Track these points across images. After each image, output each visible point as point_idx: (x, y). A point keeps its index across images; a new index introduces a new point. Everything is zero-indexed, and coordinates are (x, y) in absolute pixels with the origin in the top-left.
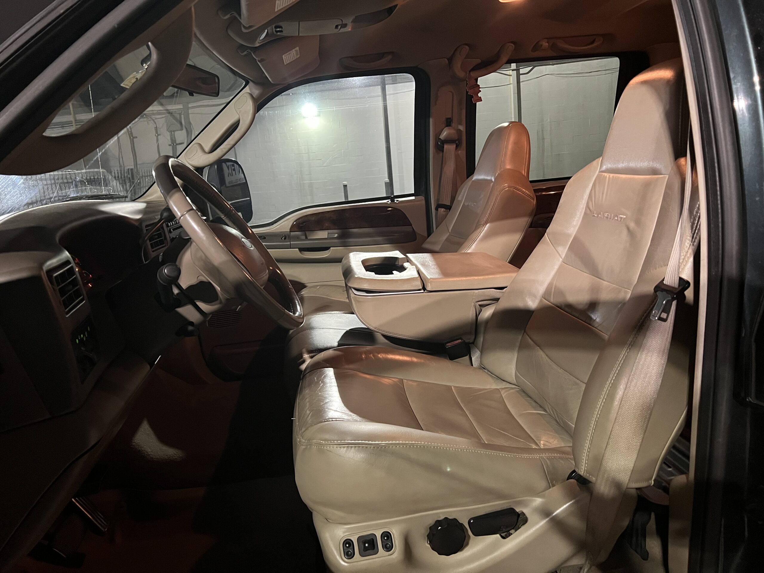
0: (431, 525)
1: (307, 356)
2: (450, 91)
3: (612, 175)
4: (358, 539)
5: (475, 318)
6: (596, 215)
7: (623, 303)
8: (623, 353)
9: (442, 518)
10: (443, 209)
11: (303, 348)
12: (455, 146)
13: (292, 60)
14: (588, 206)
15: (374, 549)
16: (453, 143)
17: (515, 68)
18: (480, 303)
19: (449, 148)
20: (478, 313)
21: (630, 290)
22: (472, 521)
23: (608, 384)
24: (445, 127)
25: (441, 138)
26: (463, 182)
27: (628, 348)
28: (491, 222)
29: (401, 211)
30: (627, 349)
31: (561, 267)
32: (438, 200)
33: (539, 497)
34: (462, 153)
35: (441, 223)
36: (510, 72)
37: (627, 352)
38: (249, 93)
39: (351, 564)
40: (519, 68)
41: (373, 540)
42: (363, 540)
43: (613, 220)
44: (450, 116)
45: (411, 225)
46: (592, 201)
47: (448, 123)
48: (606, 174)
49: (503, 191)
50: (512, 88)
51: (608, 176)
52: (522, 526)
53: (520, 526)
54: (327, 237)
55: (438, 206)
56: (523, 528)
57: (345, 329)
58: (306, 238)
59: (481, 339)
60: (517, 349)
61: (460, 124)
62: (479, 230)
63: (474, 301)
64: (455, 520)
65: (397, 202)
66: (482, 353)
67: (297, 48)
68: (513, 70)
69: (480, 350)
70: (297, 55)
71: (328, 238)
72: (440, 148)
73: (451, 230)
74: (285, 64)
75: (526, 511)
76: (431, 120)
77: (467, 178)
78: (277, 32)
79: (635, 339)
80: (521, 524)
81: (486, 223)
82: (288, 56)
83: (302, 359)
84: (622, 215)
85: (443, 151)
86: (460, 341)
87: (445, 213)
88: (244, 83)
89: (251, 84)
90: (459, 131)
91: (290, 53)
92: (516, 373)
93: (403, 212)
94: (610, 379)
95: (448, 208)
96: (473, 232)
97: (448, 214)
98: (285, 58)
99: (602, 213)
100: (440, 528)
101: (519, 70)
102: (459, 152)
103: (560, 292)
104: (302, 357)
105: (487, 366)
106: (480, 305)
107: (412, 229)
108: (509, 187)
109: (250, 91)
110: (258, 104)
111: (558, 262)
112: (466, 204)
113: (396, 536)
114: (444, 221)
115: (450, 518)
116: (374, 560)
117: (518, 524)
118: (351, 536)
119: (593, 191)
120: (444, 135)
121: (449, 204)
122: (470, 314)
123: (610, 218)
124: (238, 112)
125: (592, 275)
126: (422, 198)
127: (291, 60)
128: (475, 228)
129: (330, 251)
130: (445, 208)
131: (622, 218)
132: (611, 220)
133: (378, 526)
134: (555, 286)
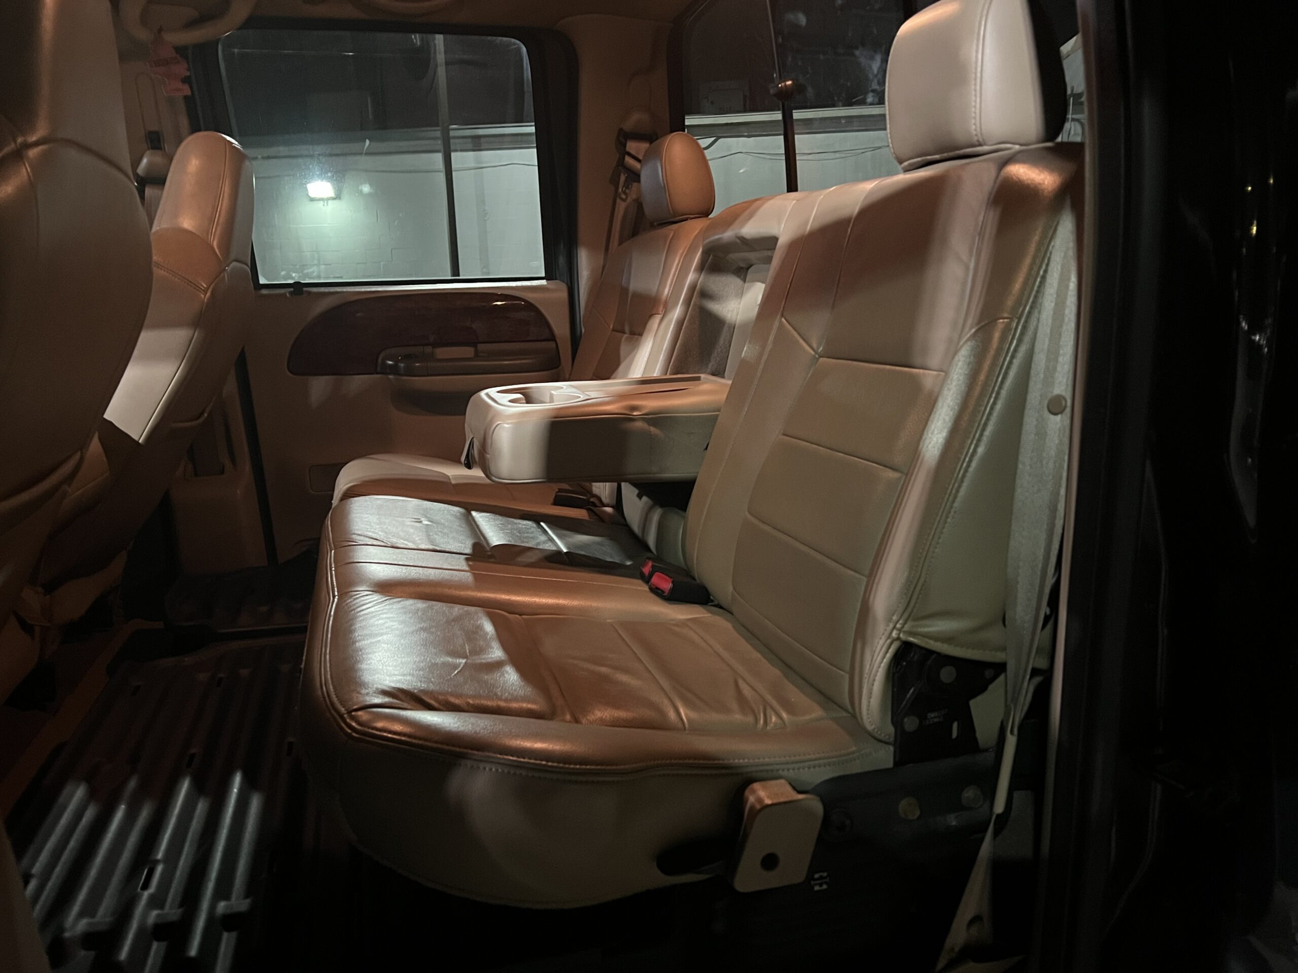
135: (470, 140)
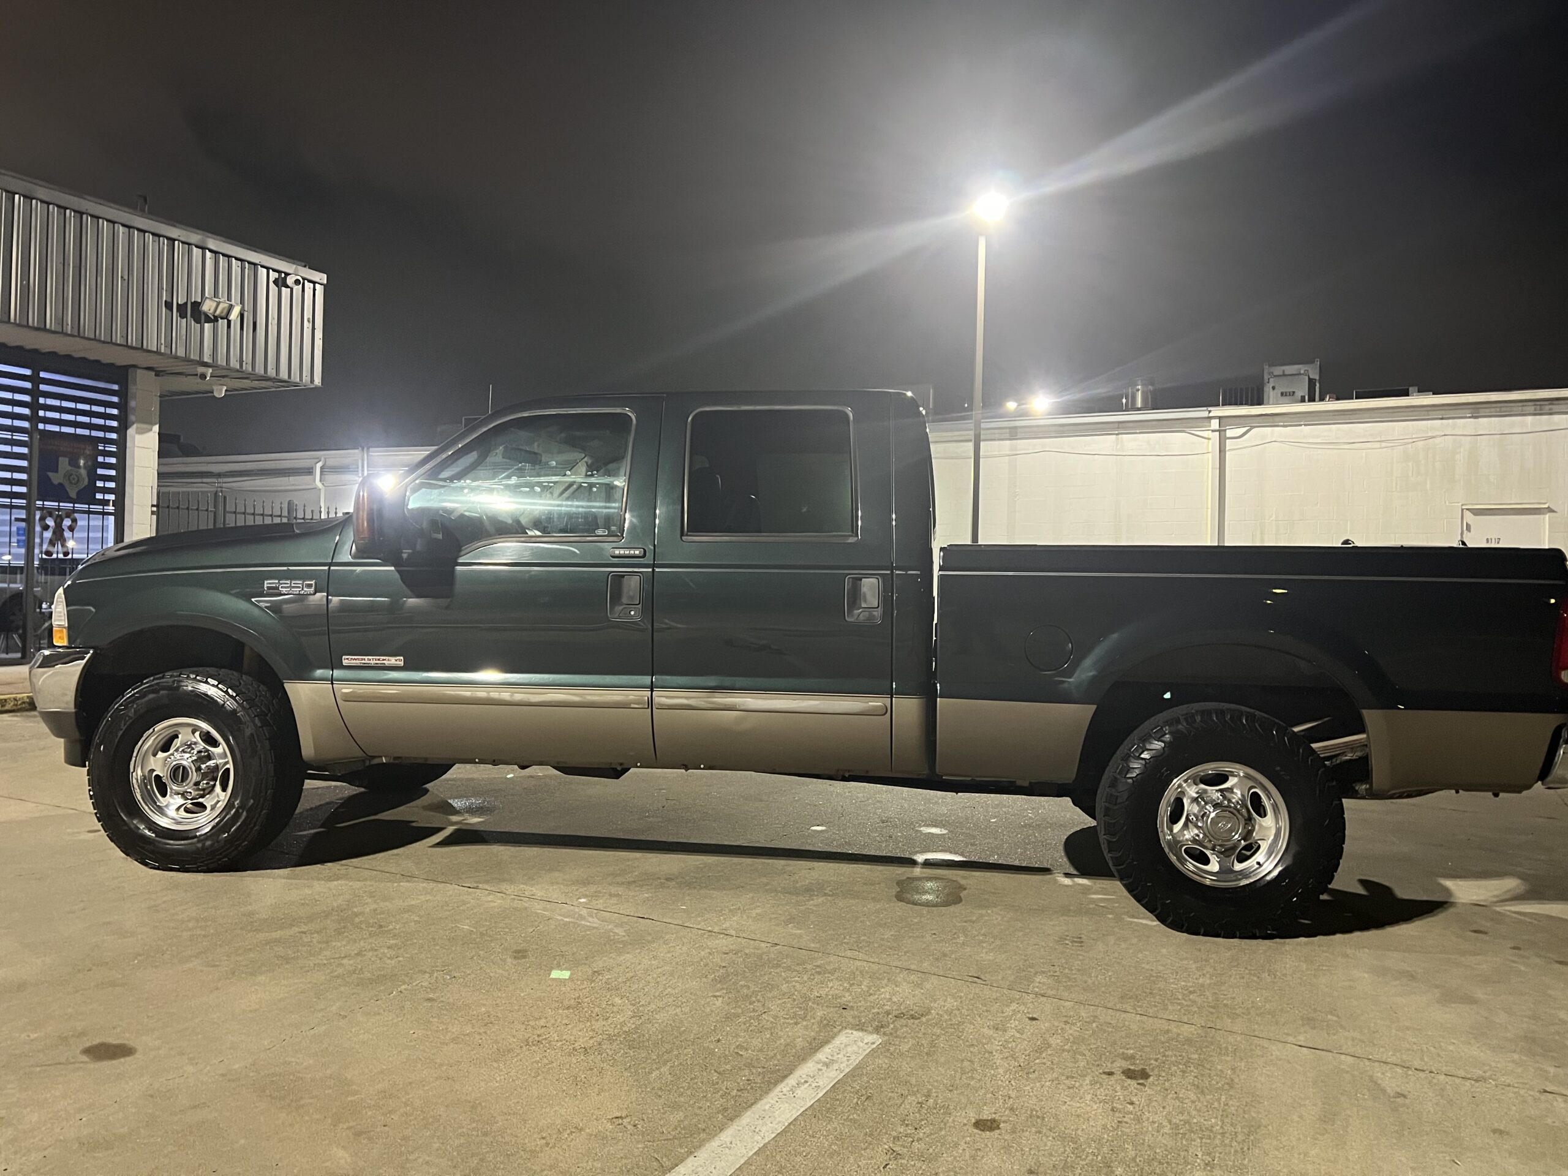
17: (1217, 427)
40: (1224, 428)
50: (1212, 459)
68: (1213, 431)
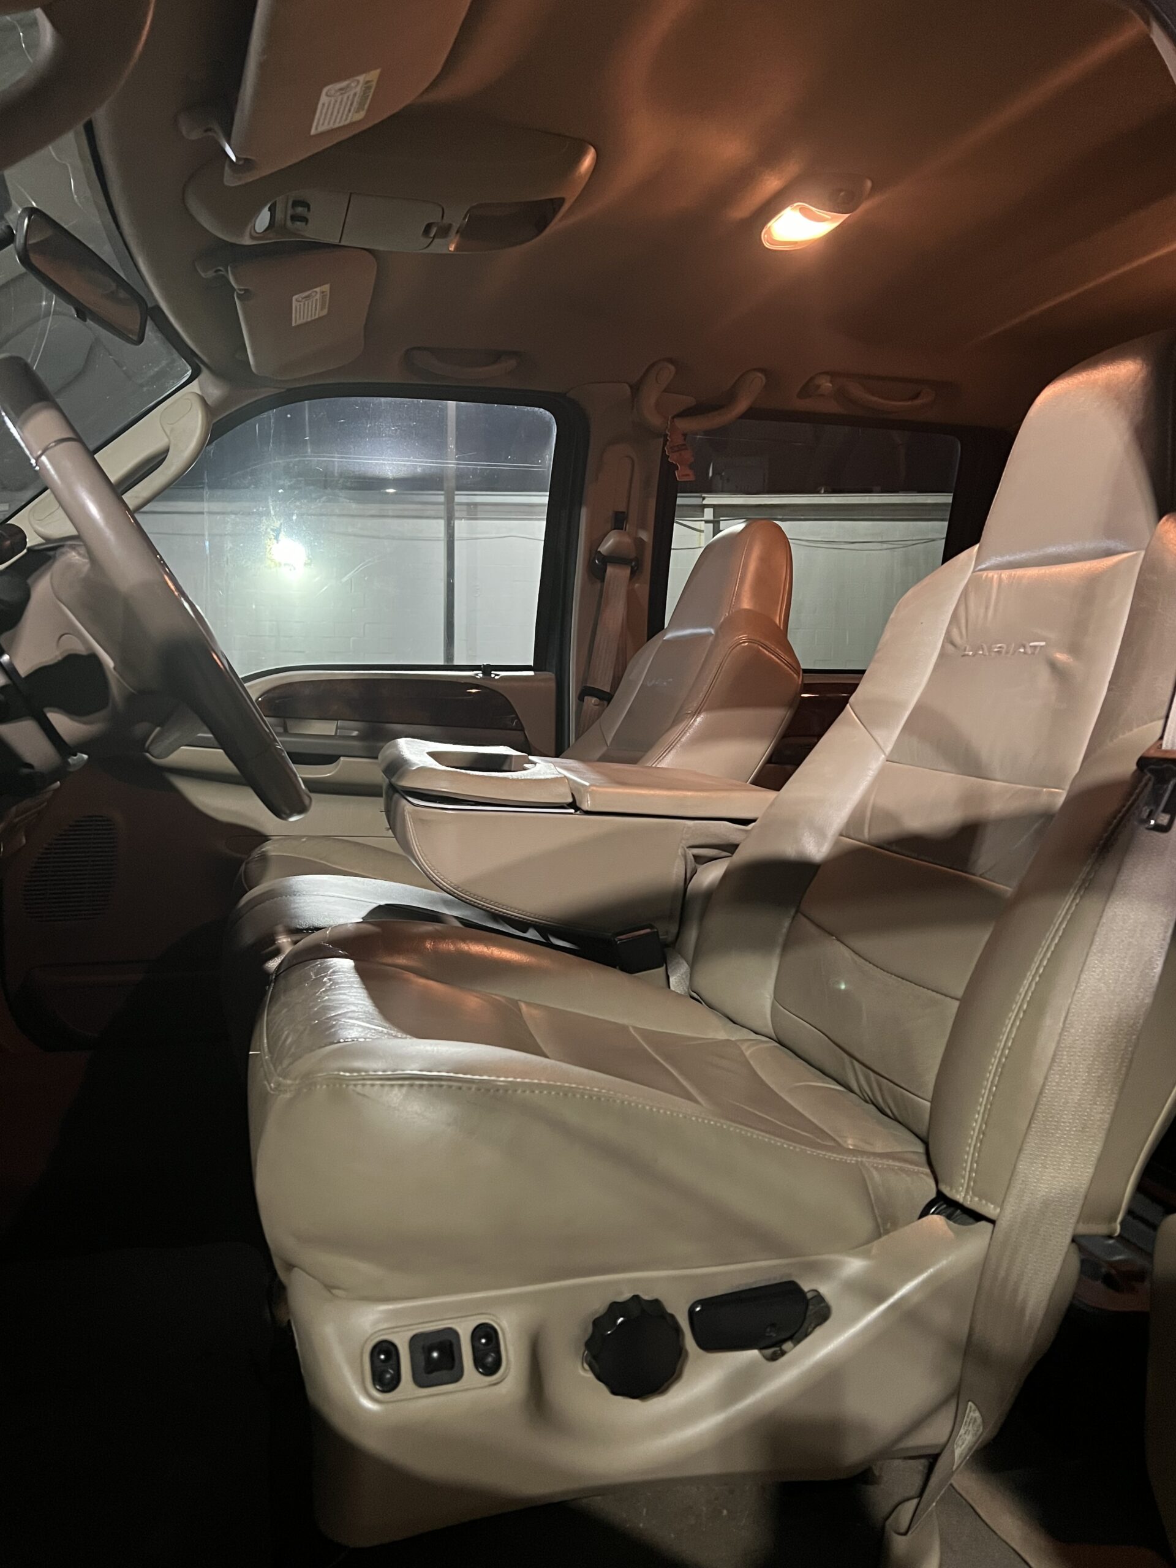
0: (597, 1316)
1: (285, 940)
2: (627, 457)
3: (1005, 574)
4: (414, 1340)
5: (682, 883)
6: (971, 653)
7: (1047, 817)
8: (1066, 905)
9: (626, 1296)
10: (594, 700)
11: (277, 925)
12: (629, 572)
13: (309, 320)
14: (949, 639)
15: (452, 1367)
16: (626, 564)
17: (711, 518)
18: (696, 851)
19: (616, 574)
20: (688, 875)
21: (1063, 789)
22: (698, 1309)
23: (1031, 978)
24: (611, 530)
25: (601, 551)
26: (637, 648)
27: (1076, 894)
28: (709, 709)
29: (503, 696)
30: (1074, 899)
31: (882, 774)
32: (585, 680)
33: (857, 1255)
34: (643, 588)
35: (588, 728)
36: (701, 525)
37: (1074, 904)
38: (198, 395)
39: (390, 1406)
40: (718, 519)
41: (451, 1344)
42: (421, 1343)
43: (1013, 654)
44: (622, 508)
45: (523, 730)
46: (959, 628)
47: (619, 521)
48: (990, 574)
49: (738, 647)
51: (996, 576)
52: (814, 1328)
53: (810, 1330)
54: (333, 734)
55: (586, 692)
56: (819, 1332)
57: (375, 902)
58: (286, 730)
59: (692, 935)
60: (778, 951)
61: (643, 527)
62: (681, 726)
63: (684, 843)
64: (656, 1303)
65: (497, 677)
66: (692, 966)
67: (326, 288)
68: (707, 522)
69: (690, 962)
70: (322, 309)
71: (336, 735)
72: (598, 568)
73: (613, 739)
74: (294, 324)
75: (826, 1290)
76: (584, 511)
77: (648, 640)
78: (294, 218)
79: (1093, 874)
80: (813, 1325)
81: (697, 712)
82: (304, 304)
83: (273, 947)
84: (1033, 642)
85: (603, 580)
86: (648, 930)
87: (597, 707)
88: (189, 373)
89: (205, 375)
90: (639, 543)
91: (307, 297)
92: (773, 1007)
93: (507, 699)
94: (1034, 967)
95: (606, 698)
96: (668, 730)
97: (603, 710)
98: (296, 307)
99: (985, 646)
100: (621, 1320)
101: (719, 522)
102: (637, 585)
103: (889, 817)
104: (273, 941)
105: (706, 994)
106: (696, 857)
107: (523, 738)
108: (750, 641)
109: (201, 388)
110: (215, 421)
111: (875, 764)
112: (649, 684)
113: (509, 1336)
114: (598, 722)
115: (646, 1298)
116: (451, 1397)
117: (805, 1325)
118: (394, 1333)
119: (962, 609)
120: (606, 546)
121: (608, 691)
122: (676, 871)
123: (1007, 653)
124: (168, 433)
125: (962, 774)
126: (550, 675)
127: (307, 318)
128: (674, 722)
129: (338, 765)
130: (598, 698)
131: (1035, 647)
132: (1009, 655)
133: (463, 1310)
134: (874, 807)
135: (465, 507)
